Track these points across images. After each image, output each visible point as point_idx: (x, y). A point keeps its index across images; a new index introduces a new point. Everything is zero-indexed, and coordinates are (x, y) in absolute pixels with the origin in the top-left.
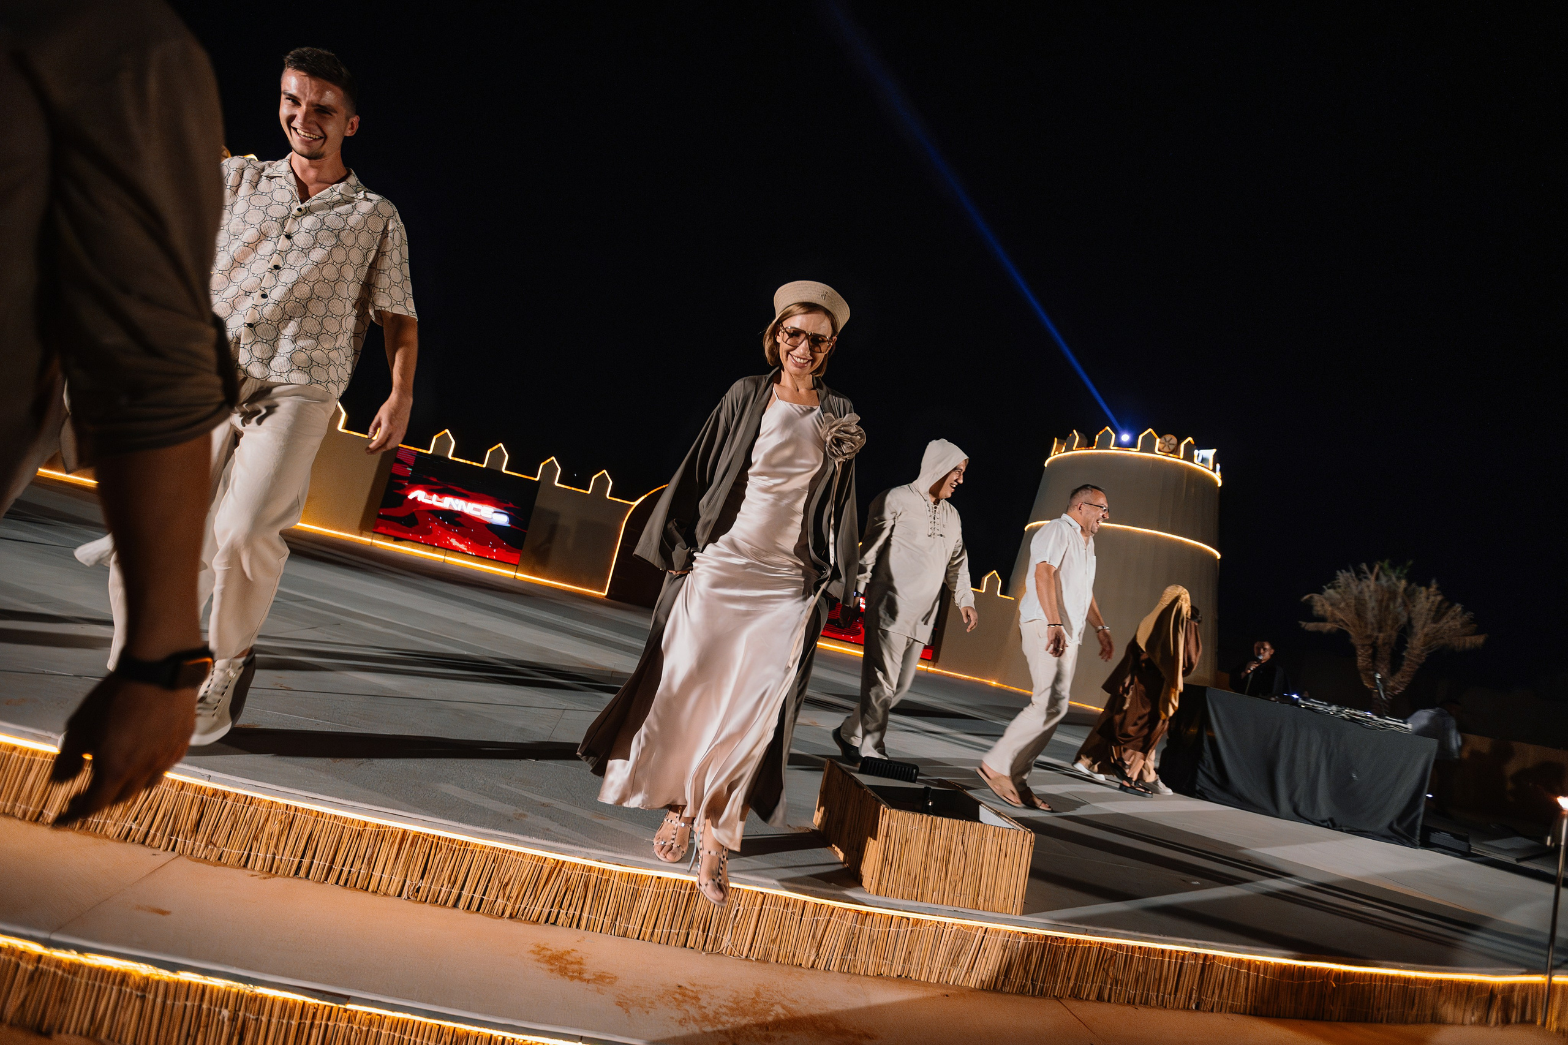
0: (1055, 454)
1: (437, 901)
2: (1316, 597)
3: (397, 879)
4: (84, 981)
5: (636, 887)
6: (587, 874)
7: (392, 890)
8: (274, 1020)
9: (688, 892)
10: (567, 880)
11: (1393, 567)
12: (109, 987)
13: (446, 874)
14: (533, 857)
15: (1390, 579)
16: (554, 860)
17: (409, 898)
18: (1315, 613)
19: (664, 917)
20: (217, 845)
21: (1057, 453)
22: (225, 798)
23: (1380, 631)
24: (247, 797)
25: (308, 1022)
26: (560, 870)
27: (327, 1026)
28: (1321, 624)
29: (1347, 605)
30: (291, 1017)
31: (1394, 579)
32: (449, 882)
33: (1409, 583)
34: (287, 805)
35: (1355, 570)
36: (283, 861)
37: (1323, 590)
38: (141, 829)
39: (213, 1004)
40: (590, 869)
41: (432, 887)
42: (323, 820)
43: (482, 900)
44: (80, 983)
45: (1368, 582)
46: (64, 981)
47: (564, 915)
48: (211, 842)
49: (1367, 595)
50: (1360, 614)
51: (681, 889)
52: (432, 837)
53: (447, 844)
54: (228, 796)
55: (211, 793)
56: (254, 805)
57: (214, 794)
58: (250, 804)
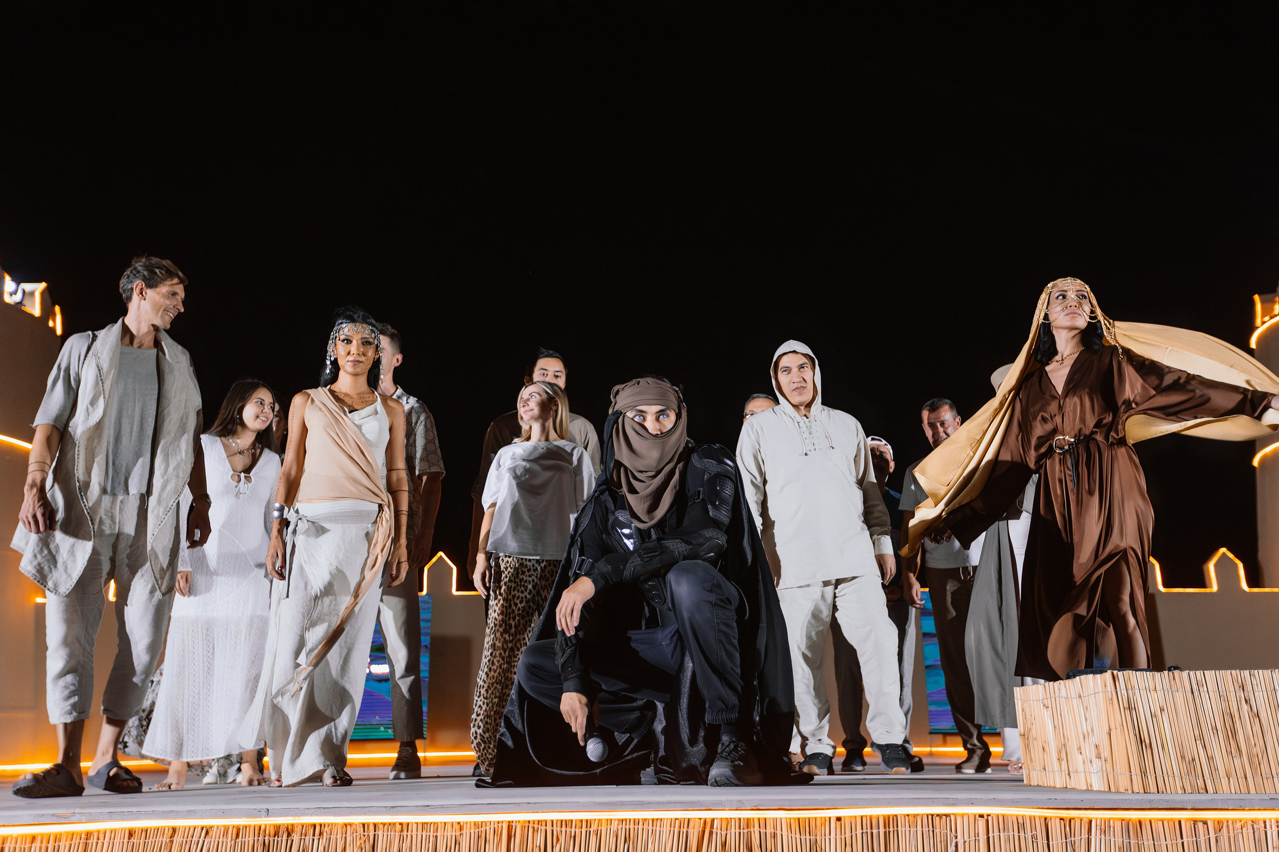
0: (1264, 323)
5: (813, 838)
6: (746, 831)
9: (882, 830)
14: (672, 822)
16: (700, 819)
21: (1266, 319)
22: (289, 835)
24: (314, 826)
26: (711, 833)
34: (364, 825)
40: (748, 821)
42: (409, 834)
51: (872, 829)
52: (544, 824)
53: (564, 829)
54: (293, 831)
55: (272, 833)
56: (325, 834)
57: (276, 834)
58: (321, 834)
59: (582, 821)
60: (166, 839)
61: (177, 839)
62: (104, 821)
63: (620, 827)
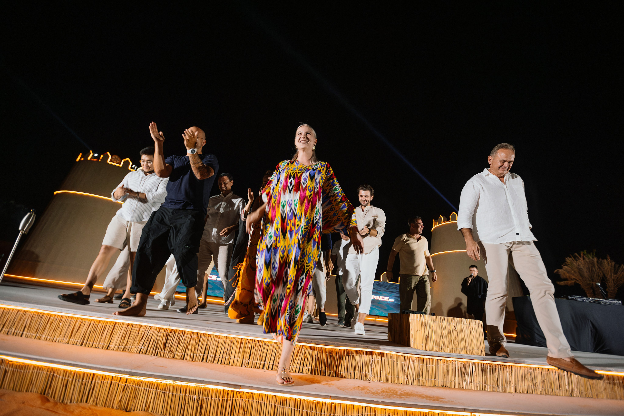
0: (435, 226)
1: (256, 367)
2: (560, 270)
3: (240, 359)
4: (143, 388)
5: (332, 354)
7: (238, 364)
8: (213, 399)
10: (305, 354)
11: (588, 253)
12: (152, 390)
13: (258, 355)
15: (589, 259)
16: (299, 345)
17: (245, 367)
18: (562, 277)
19: (344, 366)
20: (173, 352)
21: (435, 225)
22: (175, 333)
23: (593, 281)
24: (183, 331)
25: (226, 399)
26: (302, 350)
27: (233, 400)
28: (566, 282)
29: (575, 272)
30: (219, 397)
31: (591, 258)
32: (260, 359)
33: (598, 258)
34: (198, 333)
35: (573, 256)
36: (197, 356)
37: (562, 267)
38: (145, 348)
39: (190, 394)
41: (254, 361)
42: (211, 337)
43: (273, 365)
44: (142, 389)
45: (580, 261)
46: (136, 389)
47: (305, 369)
48: (170, 350)
49: (582, 266)
50: (581, 275)
52: (252, 341)
53: (258, 343)
54: (176, 332)
55: (170, 332)
56: (186, 334)
57: (171, 332)
58: (184, 334)
59: (263, 341)
60: (138, 328)
61: (142, 329)
62: (121, 320)
63: (274, 345)
